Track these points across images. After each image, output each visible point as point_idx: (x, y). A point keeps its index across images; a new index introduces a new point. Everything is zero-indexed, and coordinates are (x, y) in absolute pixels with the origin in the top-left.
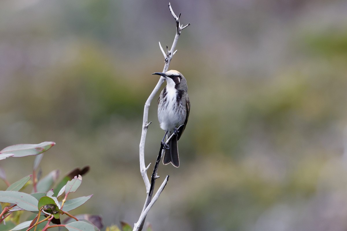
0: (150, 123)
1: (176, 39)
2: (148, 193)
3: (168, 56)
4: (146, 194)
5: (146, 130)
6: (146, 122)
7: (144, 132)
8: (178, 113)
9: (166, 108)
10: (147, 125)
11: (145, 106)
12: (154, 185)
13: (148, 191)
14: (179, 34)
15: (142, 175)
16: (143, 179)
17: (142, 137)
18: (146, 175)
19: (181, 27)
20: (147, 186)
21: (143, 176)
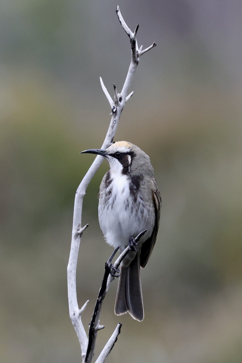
0: (86, 226)
1: (131, 72)
2: (84, 356)
3: (116, 103)
4: (81, 357)
5: (79, 239)
6: (78, 224)
7: (75, 244)
8: (136, 215)
9: (112, 207)
10: (81, 230)
11: (76, 195)
12: (94, 343)
13: (84, 352)
14: (136, 62)
15: (73, 323)
16: (75, 329)
17: (72, 252)
18: (80, 322)
19: (139, 50)
20: (82, 343)
21: (75, 325)
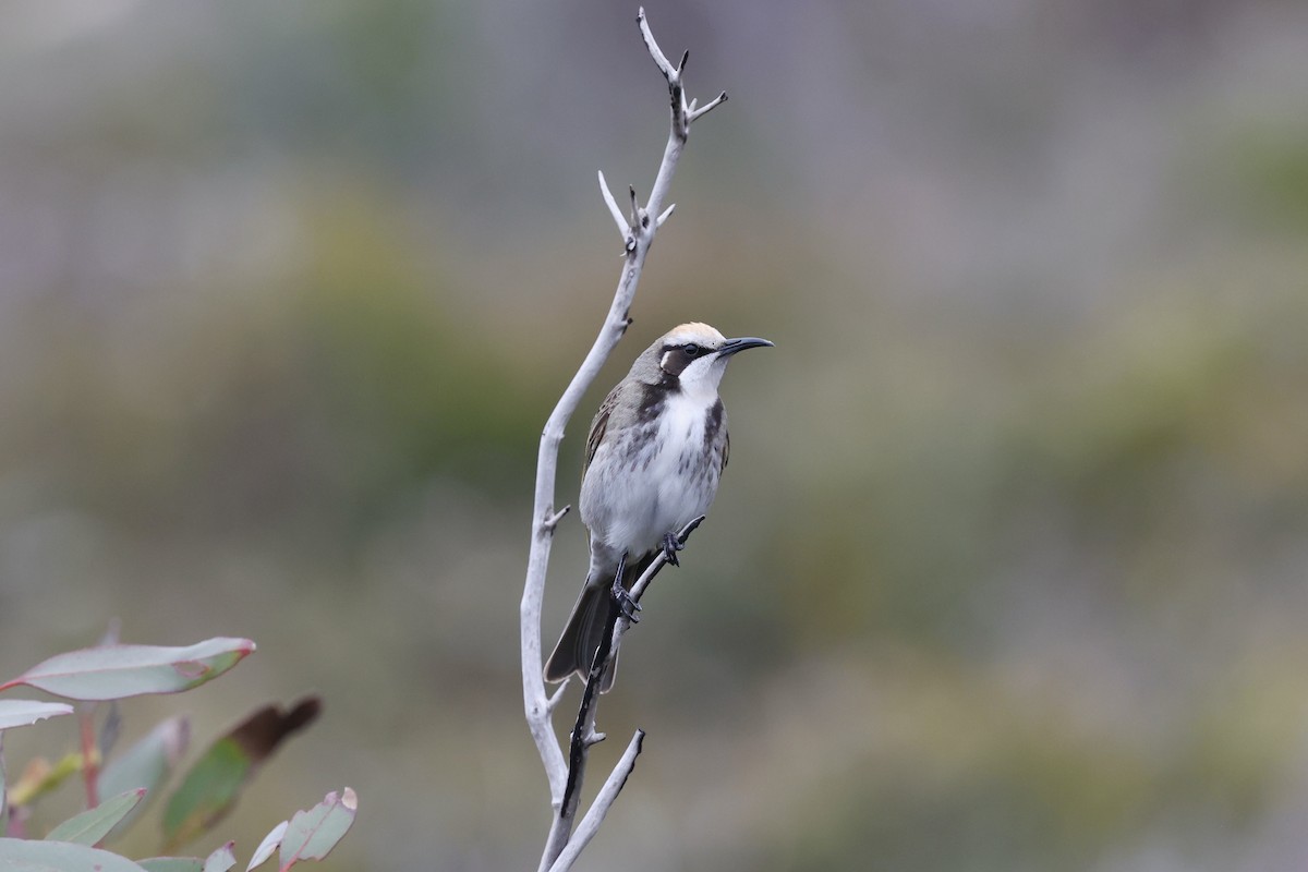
0: (564, 510)
1: (669, 159)
2: (557, 806)
3: (636, 230)
4: (550, 808)
5: (547, 540)
6: (547, 506)
7: (539, 550)
10: (554, 518)
11: (543, 441)
12: (582, 775)
13: (557, 796)
14: (681, 137)
15: (533, 731)
16: (538, 745)
17: (531, 569)
18: (549, 728)
19: (688, 110)
20: (552, 776)
21: (537, 735)
